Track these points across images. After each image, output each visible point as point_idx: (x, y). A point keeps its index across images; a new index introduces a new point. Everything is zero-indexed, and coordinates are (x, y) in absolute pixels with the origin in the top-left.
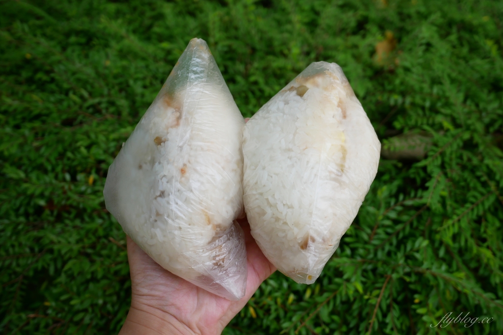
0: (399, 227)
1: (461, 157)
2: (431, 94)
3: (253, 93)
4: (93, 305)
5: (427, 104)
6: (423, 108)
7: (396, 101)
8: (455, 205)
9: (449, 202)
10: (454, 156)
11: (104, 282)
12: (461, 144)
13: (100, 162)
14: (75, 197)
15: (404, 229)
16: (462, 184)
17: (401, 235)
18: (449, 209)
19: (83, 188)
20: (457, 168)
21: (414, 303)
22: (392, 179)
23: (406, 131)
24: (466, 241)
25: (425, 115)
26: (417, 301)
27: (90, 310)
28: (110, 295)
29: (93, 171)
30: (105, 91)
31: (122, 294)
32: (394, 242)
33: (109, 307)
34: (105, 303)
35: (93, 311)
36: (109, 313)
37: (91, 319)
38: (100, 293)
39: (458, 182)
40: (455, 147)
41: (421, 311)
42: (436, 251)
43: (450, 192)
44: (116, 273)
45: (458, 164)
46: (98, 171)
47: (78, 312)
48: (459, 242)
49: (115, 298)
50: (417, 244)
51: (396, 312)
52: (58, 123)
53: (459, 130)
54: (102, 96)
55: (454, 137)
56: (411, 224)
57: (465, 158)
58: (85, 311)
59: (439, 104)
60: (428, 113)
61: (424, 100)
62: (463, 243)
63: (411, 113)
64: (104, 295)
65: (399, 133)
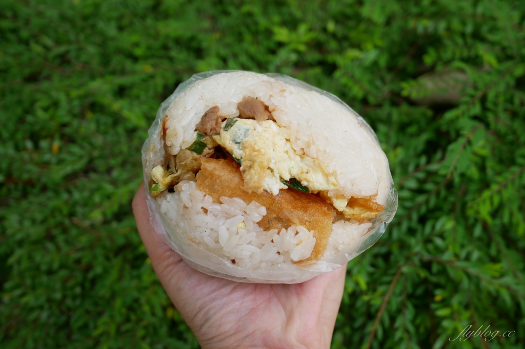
0: (421, 199)
1: (511, 101)
2: (474, 16)
3: (248, 27)
4: (50, 301)
5: (469, 29)
6: (463, 35)
7: (426, 29)
8: (498, 168)
9: (490, 164)
10: (501, 99)
11: (63, 273)
12: (512, 82)
13: (64, 125)
14: (35, 170)
15: (427, 202)
16: (510, 137)
17: (423, 210)
18: (490, 172)
19: (47, 157)
20: (504, 117)
21: (434, 302)
22: (420, 131)
23: (439, 68)
24: (511, 215)
25: (466, 44)
26: (438, 298)
27: (46, 306)
28: (72, 288)
29: (57, 136)
30: (72, 37)
31: (87, 285)
32: (415, 217)
33: (69, 302)
34: (64, 297)
35: (50, 308)
36: (69, 309)
37: (49, 317)
38: (58, 285)
39: (506, 135)
40: (502, 87)
41: (442, 312)
42: (469, 229)
43: (493, 149)
44: (78, 261)
45: (506, 110)
46: (63, 137)
47: (32, 309)
48: (502, 218)
49: (78, 290)
50: (439, 226)
51: (409, 313)
52: (19, 80)
53: (508, 64)
54: (69, 42)
55: (501, 74)
56: (438, 194)
57: (517, 101)
58: (41, 308)
59: (484, 29)
60: (470, 41)
61: (464, 23)
62: (506, 219)
63: (448, 42)
64: (64, 288)
65: (431, 70)
